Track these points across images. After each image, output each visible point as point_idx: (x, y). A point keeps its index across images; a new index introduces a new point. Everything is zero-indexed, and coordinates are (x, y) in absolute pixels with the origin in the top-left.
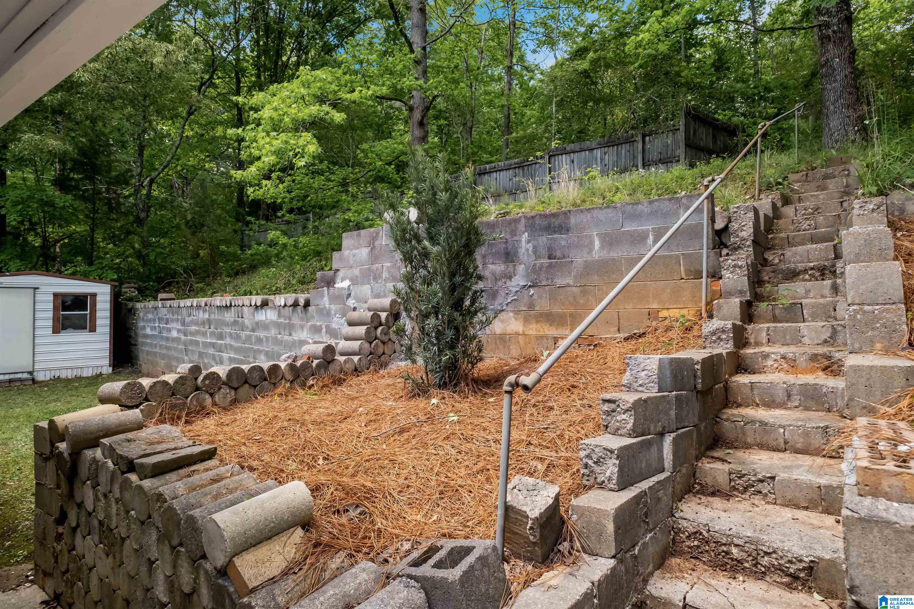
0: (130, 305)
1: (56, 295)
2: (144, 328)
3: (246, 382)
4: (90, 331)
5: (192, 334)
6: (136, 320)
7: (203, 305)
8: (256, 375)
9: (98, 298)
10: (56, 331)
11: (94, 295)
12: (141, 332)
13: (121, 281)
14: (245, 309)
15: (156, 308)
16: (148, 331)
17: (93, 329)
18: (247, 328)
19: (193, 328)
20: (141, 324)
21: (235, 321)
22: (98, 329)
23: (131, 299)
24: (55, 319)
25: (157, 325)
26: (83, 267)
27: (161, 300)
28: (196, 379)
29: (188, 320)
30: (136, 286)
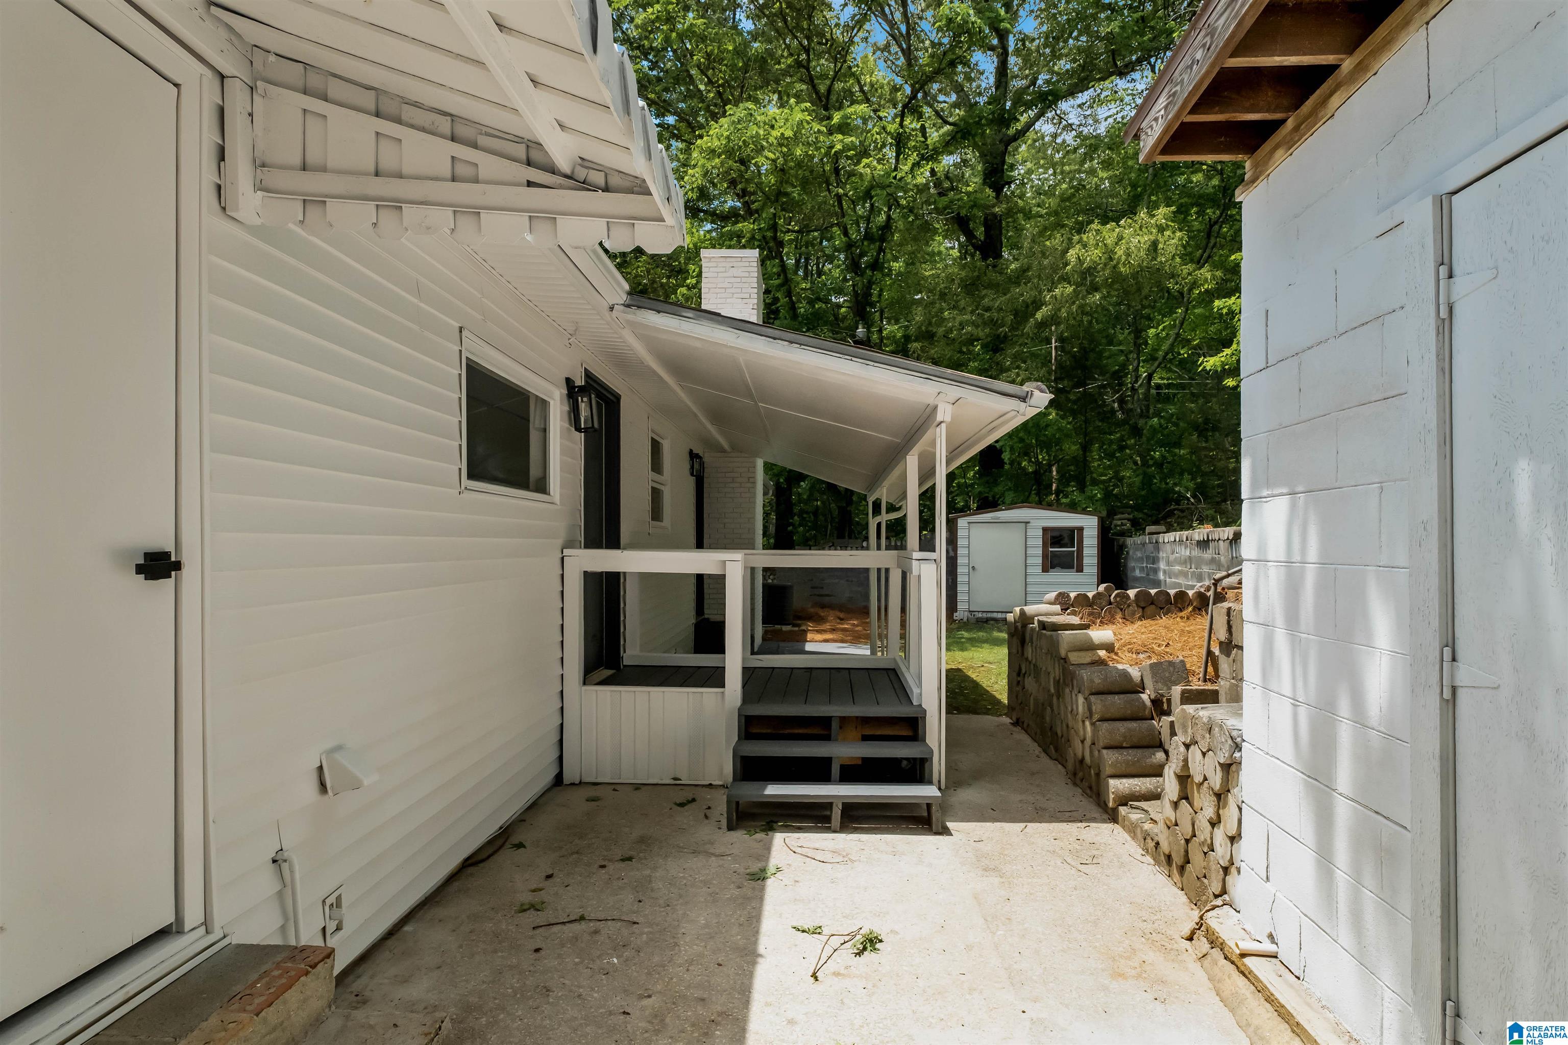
0: (1122, 539)
1: (1045, 530)
2: (1134, 569)
3: (1152, 603)
4: (1077, 571)
5: (1176, 575)
6: (1126, 559)
7: (1185, 540)
8: (1162, 598)
9: (1085, 533)
10: (1045, 570)
11: (1081, 529)
12: (1130, 574)
13: (1112, 513)
14: (1221, 542)
15: (1144, 544)
16: (1137, 573)
17: (1080, 569)
18: (1223, 566)
19: (1177, 568)
20: (1131, 564)
21: (1213, 558)
22: (1086, 569)
23: (1123, 534)
24: (1045, 556)
25: (1145, 565)
26: (1076, 496)
27: (1150, 534)
28: (1110, 596)
29: (1172, 557)
30: (1131, 516)
